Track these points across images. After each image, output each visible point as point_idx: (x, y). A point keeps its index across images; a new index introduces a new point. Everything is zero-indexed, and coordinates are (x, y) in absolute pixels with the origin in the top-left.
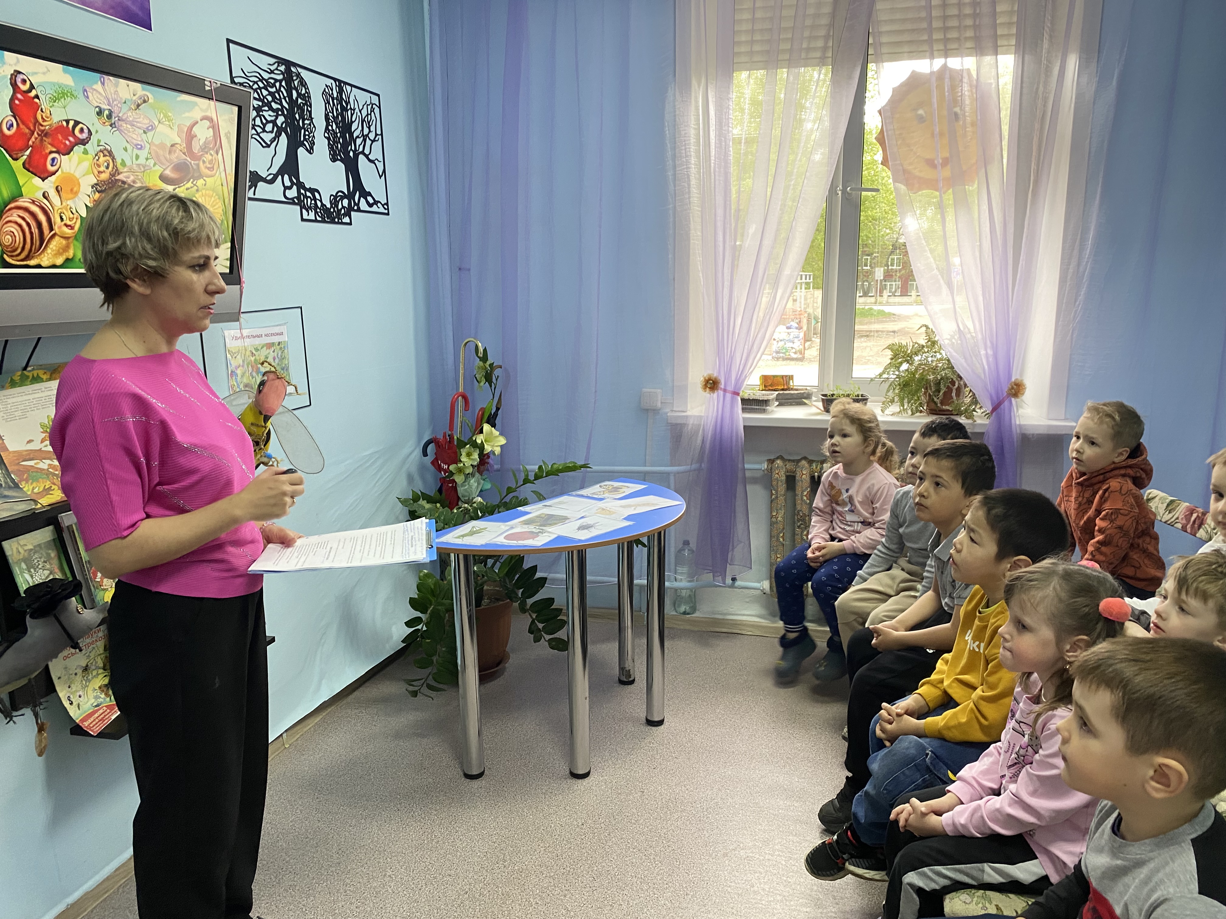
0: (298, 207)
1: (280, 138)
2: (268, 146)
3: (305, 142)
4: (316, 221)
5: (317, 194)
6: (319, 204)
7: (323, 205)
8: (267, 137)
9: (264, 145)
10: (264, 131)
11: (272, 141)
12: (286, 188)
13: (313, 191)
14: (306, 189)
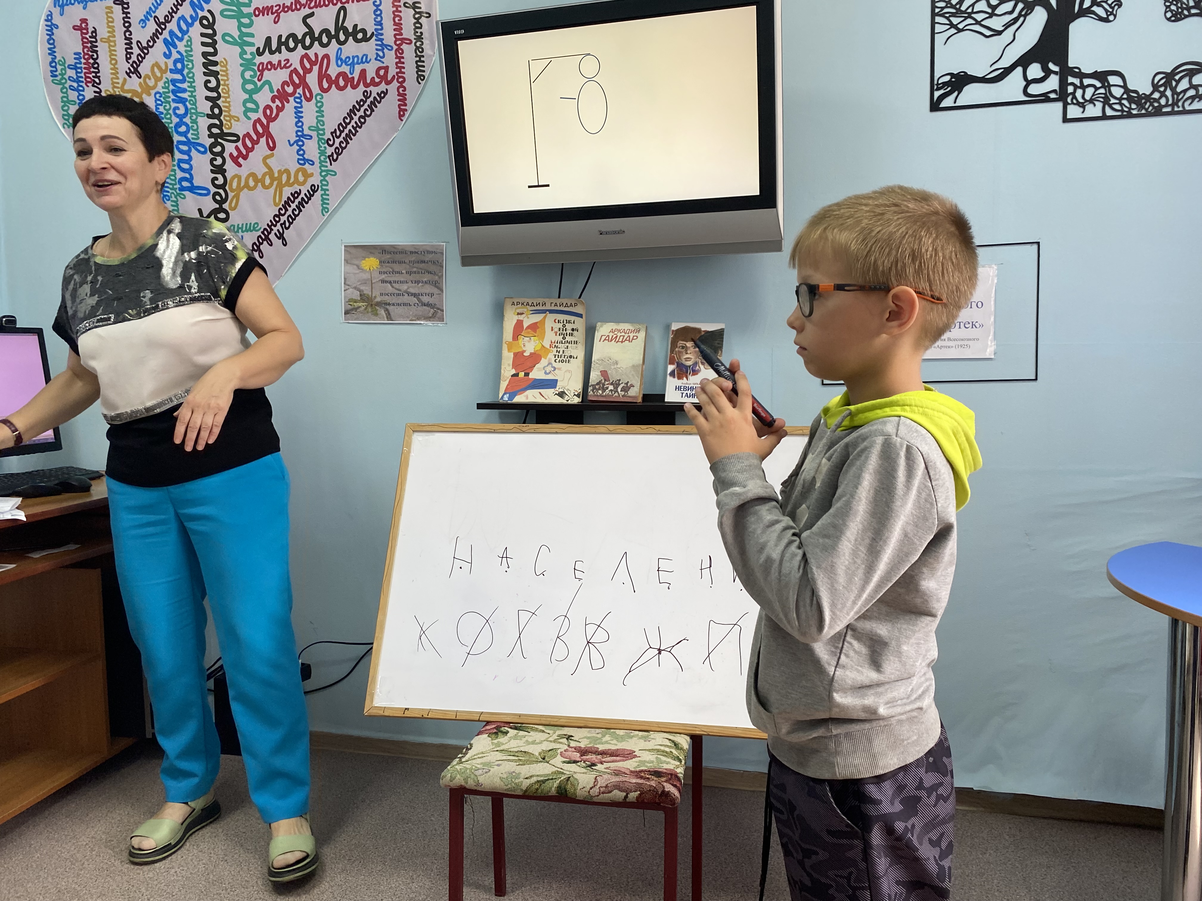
0: (1060, 105)
1: (1028, 18)
2: (999, 33)
3: (1095, 8)
4: (1104, 117)
5: (1113, 80)
6: (1117, 92)
7: (1127, 90)
8: (996, 23)
9: (988, 33)
10: (991, 15)
11: (1007, 26)
12: (1029, 83)
13: (1102, 76)
14: (1081, 75)
